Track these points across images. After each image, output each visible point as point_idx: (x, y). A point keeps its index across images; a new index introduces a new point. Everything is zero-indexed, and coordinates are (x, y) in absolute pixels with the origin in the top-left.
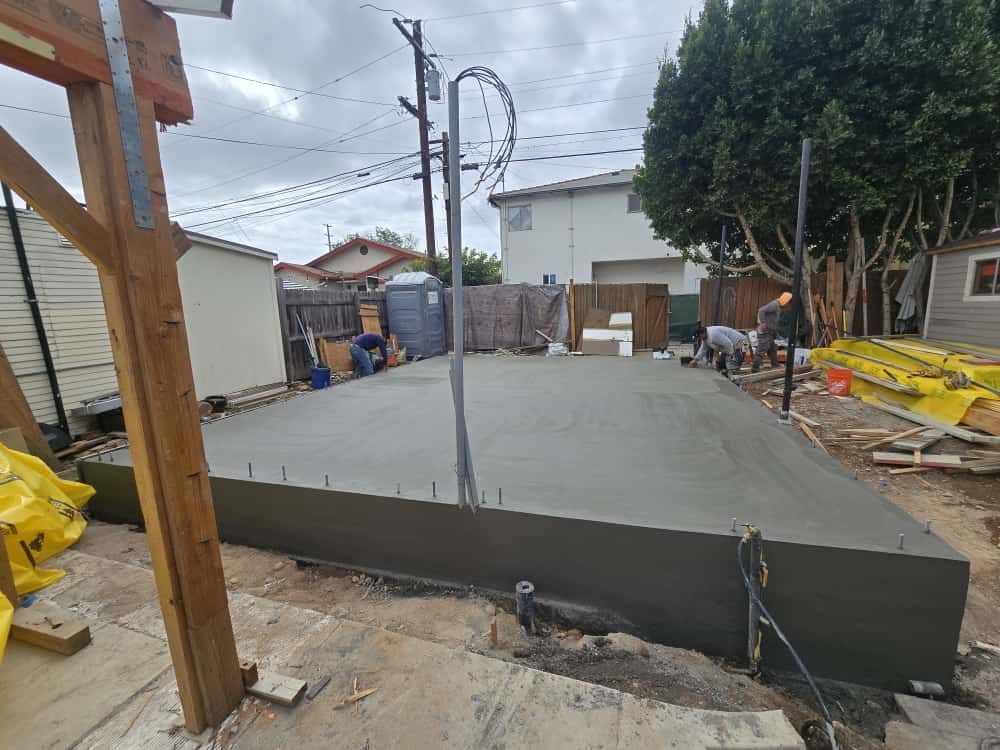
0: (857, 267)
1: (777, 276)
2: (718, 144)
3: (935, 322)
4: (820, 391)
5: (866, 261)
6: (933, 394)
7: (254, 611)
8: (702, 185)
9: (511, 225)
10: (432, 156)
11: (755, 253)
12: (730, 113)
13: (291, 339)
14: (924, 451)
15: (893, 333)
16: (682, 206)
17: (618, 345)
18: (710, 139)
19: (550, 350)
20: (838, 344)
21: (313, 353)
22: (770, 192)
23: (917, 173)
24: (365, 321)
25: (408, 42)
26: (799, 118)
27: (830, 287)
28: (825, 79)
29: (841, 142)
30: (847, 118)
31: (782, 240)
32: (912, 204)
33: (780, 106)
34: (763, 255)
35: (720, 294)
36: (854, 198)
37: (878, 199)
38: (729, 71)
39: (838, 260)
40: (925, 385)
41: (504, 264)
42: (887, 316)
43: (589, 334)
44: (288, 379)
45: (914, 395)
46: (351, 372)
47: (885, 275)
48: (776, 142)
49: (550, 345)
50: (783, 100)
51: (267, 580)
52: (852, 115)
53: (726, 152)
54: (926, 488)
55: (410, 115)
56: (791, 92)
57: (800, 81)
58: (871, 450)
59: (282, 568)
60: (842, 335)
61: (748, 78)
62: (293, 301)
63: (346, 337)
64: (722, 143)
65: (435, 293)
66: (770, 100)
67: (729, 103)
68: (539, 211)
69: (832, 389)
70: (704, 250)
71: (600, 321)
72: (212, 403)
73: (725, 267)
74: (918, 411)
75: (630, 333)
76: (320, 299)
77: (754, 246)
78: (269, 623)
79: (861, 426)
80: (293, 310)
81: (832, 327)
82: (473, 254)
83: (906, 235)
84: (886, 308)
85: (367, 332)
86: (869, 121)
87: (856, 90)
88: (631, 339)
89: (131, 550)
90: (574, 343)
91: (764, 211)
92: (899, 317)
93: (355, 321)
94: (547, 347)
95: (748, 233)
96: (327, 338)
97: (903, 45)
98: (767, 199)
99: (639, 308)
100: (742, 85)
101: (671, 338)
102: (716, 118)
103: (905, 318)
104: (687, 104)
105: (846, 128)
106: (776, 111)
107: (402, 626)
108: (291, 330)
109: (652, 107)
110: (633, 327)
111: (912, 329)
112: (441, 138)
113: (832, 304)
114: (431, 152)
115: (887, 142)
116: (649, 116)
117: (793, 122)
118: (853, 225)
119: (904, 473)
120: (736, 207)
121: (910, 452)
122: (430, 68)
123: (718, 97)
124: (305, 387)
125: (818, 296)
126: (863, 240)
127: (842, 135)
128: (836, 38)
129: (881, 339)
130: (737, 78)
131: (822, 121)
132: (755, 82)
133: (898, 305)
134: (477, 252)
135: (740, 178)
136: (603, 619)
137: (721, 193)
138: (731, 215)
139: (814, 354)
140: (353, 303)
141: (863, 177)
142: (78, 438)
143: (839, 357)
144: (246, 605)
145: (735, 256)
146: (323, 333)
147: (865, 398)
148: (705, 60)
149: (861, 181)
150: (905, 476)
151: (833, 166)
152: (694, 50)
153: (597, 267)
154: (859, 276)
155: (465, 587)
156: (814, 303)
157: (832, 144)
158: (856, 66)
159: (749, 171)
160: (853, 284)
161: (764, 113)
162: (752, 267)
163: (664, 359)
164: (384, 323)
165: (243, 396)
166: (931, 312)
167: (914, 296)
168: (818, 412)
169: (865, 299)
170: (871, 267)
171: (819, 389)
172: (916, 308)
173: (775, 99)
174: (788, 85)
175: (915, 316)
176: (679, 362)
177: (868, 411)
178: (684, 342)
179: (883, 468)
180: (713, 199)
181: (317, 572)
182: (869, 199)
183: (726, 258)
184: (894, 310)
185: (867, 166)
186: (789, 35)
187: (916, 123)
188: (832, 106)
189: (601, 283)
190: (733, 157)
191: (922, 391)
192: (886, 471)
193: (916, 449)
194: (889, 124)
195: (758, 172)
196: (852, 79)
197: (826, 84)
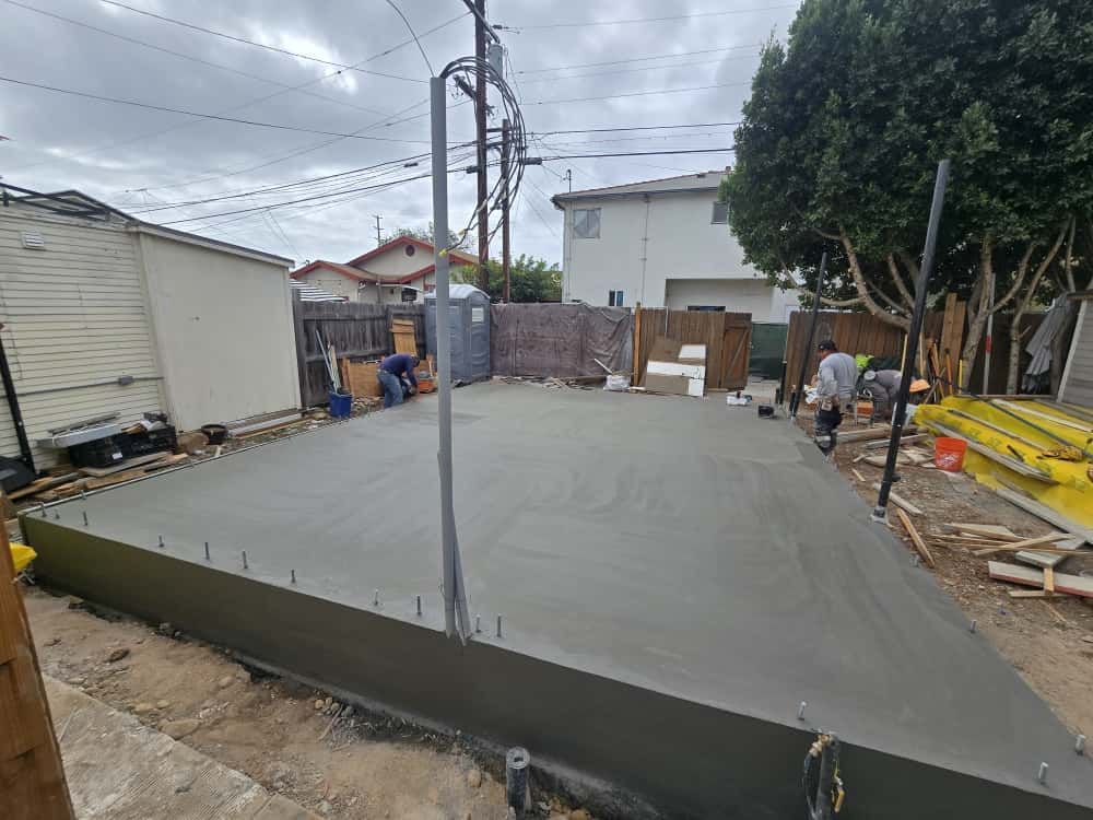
0: (983, 309)
1: (883, 314)
2: (825, 151)
3: (1074, 383)
4: (925, 462)
5: (996, 301)
6: (1071, 484)
7: (168, 764)
8: (802, 200)
9: (576, 232)
10: (490, 146)
11: (858, 283)
12: (845, 112)
13: (307, 359)
14: (1057, 568)
15: (1019, 391)
16: (776, 222)
17: (687, 383)
18: (816, 144)
19: (608, 383)
20: (950, 402)
21: (334, 376)
22: (886, 212)
23: (1075, 199)
24: (398, 340)
25: (469, 10)
26: (930, 122)
27: (947, 331)
28: (970, 74)
29: (982, 156)
30: (993, 126)
31: (894, 270)
32: (1062, 237)
33: (908, 105)
34: (868, 287)
35: (813, 331)
36: (989, 225)
37: (1022, 229)
38: (848, 59)
39: (959, 299)
40: (1060, 469)
41: (565, 275)
42: (1014, 369)
43: (654, 367)
44: (303, 404)
45: (1045, 483)
46: (377, 399)
47: (1017, 320)
48: (897, 152)
49: (609, 377)
50: (912, 98)
51: (207, 704)
52: (999, 122)
53: (834, 161)
54: (1058, 625)
55: (466, 97)
56: (925, 89)
57: (938, 74)
58: (985, 557)
59: (229, 685)
60: (955, 392)
61: (872, 66)
62: (313, 315)
63: (376, 356)
64: (830, 150)
65: (481, 309)
66: (896, 99)
67: (844, 99)
68: (609, 215)
69: (940, 463)
70: (797, 276)
71: (669, 352)
72: (208, 434)
73: (822, 299)
74: (1049, 505)
75: (702, 369)
76: (346, 313)
77: (858, 276)
78: (178, 791)
79: (974, 519)
80: (312, 325)
81: (945, 380)
82: (531, 263)
83: (1048, 273)
84: (1014, 360)
85: (400, 352)
86: (1019, 132)
87: (1010, 90)
88: (703, 377)
89: (56, 642)
90: (638, 377)
91: (874, 235)
92: (1029, 372)
93: (387, 340)
94: (605, 379)
95: (852, 260)
96: (352, 359)
97: (1079, 33)
98: (882, 221)
99: (715, 340)
100: (863, 76)
101: (750, 372)
102: (828, 118)
103: (1035, 373)
104: (791, 100)
105: (989, 139)
106: (902, 112)
107: (354, 800)
108: (309, 349)
109: (749, 99)
110: (706, 363)
111: (1044, 388)
112: (500, 126)
113: (947, 351)
114: (488, 142)
115: (1039, 158)
116: (745, 111)
117: (923, 127)
118: (983, 257)
119: (1028, 598)
120: (841, 228)
121: (1039, 568)
122: (493, 42)
123: (832, 91)
124: (321, 415)
125: (931, 341)
126: (994, 275)
127: (985, 147)
128: (991, 21)
129: (1005, 399)
130: (858, 67)
131: (960, 128)
132: (880, 72)
133: (1030, 357)
134: (534, 259)
135: (848, 193)
136: (618, 802)
137: (823, 211)
138: (836, 238)
139: (920, 412)
140: (385, 318)
141: (1003, 199)
142: (44, 473)
143: (952, 418)
144: (160, 754)
145: (834, 285)
146: (347, 353)
147: (980, 478)
148: (819, 46)
149: (1001, 205)
150: (1030, 602)
151: (968, 185)
152: (807, 33)
153: (672, 285)
154: (984, 318)
155: (451, 732)
156: (925, 347)
157: (970, 157)
158: (1013, 58)
159: (861, 187)
160: (975, 330)
161: (888, 114)
162: (853, 301)
163: (739, 405)
164: (421, 341)
165: (245, 425)
166: (1071, 369)
167: (1051, 348)
168: (921, 492)
169: (989, 348)
170: (1000, 310)
171: (923, 459)
172: (1051, 362)
173: (901, 98)
174: (920, 80)
175: (1050, 370)
176: (757, 411)
177: (984, 496)
178: (766, 378)
179: (1002, 587)
180: (813, 217)
181: (276, 688)
182: (1009, 228)
183: (824, 287)
184: (1024, 363)
185: (1011, 187)
186: (928, 15)
187: (1083, 135)
188: (975, 110)
189: (674, 309)
190: (843, 167)
191: (1055, 478)
192: (1005, 591)
193: (1047, 566)
194: (1046, 137)
195: (872, 188)
196: (1005, 76)
197: (971, 81)
